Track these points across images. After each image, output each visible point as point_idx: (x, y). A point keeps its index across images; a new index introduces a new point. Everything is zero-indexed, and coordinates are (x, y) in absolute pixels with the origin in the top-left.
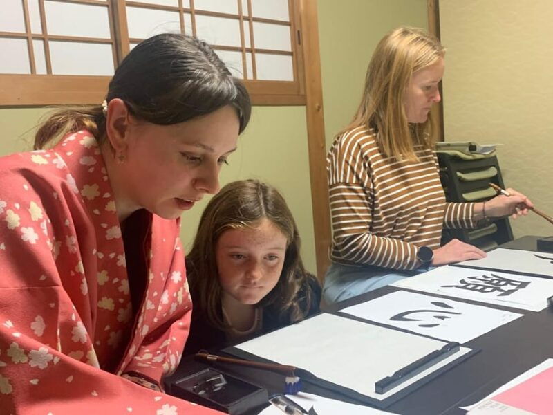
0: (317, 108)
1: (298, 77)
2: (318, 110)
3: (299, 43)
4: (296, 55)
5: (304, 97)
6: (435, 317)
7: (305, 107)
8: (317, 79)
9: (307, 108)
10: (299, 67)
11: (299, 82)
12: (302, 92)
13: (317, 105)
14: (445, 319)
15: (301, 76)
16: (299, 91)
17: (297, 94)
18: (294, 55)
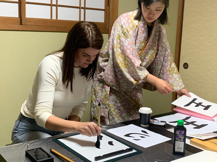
3: (108, 6)
5: (108, 30)
6: (141, 137)
7: (108, 34)
10: (107, 16)
11: (106, 23)
12: (107, 28)
14: (144, 138)
15: (107, 21)
17: (104, 28)
18: (105, 11)
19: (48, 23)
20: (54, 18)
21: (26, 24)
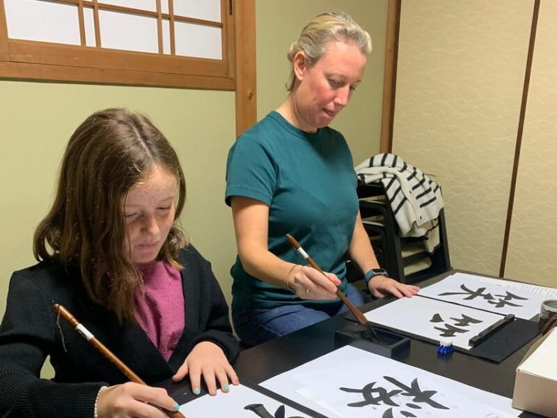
0: (248, 94)
1: (227, 56)
2: (250, 98)
3: (231, 13)
4: (227, 26)
5: (234, 80)
7: (234, 92)
8: (251, 60)
9: (236, 93)
10: (229, 42)
11: (228, 61)
12: (231, 75)
13: (250, 91)
15: (231, 54)
16: (227, 74)
17: (225, 76)
18: (224, 27)
19: (75, 58)
20: (91, 42)
21: (10, 58)
